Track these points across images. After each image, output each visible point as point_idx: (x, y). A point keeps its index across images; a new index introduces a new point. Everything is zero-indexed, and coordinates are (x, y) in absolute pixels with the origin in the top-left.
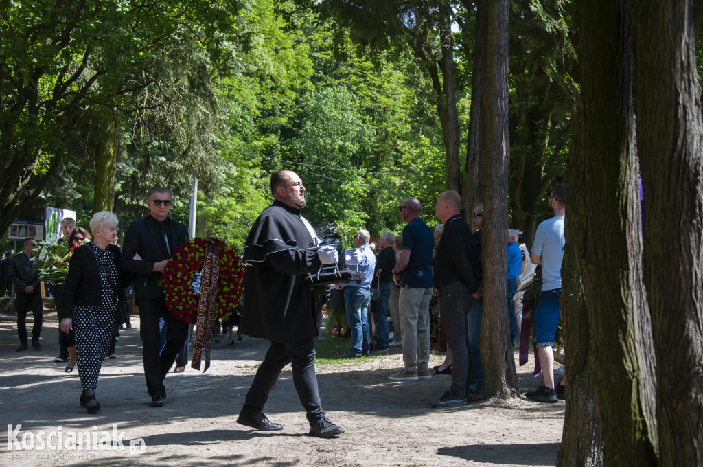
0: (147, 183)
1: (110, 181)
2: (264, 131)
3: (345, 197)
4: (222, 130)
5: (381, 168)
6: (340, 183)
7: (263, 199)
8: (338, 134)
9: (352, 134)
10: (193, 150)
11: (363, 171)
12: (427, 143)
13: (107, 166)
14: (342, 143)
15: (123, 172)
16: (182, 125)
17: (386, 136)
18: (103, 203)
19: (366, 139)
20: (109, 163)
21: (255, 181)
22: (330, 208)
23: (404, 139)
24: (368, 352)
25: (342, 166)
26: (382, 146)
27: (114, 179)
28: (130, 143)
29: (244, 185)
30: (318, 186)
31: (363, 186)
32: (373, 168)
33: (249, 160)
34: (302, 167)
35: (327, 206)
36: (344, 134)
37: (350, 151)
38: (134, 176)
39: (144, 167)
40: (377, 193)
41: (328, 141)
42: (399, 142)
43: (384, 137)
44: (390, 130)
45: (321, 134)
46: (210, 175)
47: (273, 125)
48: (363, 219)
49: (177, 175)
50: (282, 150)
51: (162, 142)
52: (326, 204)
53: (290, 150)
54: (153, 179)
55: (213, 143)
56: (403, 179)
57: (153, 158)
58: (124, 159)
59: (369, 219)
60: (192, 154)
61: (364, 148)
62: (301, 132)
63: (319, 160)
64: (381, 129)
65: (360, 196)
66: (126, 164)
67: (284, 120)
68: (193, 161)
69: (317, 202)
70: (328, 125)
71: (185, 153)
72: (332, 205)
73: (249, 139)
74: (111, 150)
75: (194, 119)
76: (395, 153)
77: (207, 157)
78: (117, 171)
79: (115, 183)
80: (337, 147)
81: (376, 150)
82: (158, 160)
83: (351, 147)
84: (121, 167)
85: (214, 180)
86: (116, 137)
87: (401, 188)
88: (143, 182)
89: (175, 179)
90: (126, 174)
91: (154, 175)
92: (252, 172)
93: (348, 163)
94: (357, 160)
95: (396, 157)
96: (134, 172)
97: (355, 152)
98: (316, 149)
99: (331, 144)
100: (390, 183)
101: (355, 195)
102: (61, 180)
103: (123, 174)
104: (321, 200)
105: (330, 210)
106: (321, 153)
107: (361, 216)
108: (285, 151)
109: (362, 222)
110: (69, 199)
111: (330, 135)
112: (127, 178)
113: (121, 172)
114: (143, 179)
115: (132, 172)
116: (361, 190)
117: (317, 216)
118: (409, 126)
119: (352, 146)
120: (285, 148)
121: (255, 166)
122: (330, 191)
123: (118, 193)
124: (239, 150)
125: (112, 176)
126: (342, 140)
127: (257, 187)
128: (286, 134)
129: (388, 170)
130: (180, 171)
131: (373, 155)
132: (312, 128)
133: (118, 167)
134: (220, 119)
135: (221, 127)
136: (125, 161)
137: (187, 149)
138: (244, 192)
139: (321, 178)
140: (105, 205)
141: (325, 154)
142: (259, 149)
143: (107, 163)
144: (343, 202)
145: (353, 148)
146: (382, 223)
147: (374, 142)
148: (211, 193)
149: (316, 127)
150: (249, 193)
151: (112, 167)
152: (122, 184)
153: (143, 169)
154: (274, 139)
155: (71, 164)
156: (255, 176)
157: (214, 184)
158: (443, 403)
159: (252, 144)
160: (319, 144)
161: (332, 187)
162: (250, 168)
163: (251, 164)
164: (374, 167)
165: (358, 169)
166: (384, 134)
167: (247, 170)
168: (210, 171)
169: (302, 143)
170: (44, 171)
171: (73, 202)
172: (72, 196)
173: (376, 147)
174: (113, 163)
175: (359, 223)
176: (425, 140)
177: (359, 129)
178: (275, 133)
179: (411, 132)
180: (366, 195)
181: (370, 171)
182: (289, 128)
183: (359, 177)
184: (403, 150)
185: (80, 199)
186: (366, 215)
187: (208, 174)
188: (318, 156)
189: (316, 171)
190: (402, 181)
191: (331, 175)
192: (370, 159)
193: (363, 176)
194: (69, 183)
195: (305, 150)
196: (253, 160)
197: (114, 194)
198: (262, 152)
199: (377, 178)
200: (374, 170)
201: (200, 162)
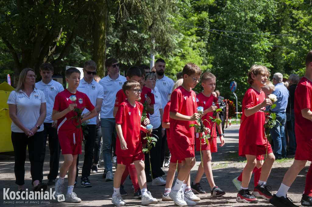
0: (126, 49)
1: (103, 48)
2: (198, 10)
3: (255, 53)
4: (174, 11)
5: (281, 31)
6: (251, 44)
7: (199, 56)
8: (249, 9)
9: (260, 8)
10: (156, 25)
11: (268, 34)
13: (101, 38)
14: (253, 15)
15: (111, 42)
16: (148, 8)
17: (285, 8)
18: (99, 62)
19: (270, 11)
20: (102, 36)
21: (193, 44)
22: (245, 61)
23: (298, 9)
25: (253, 32)
26: (282, 16)
27: (105, 47)
28: (114, 22)
29: (186, 47)
30: (236, 46)
31: (267, 45)
32: (275, 32)
33: (188, 30)
34: (224, 33)
35: (243, 60)
36: (254, 9)
37: (258, 20)
38: (117, 44)
39: (123, 38)
40: (278, 49)
41: (243, 14)
42: (294, 12)
43: (283, 9)
44: (287, 3)
45: (238, 10)
46: (167, 41)
47: (204, 5)
49: (145, 42)
50: (210, 22)
51: (134, 21)
52: (242, 58)
53: (216, 22)
54: (129, 46)
55: (168, 20)
56: (297, 38)
57: (129, 32)
58: (111, 33)
59: (272, 68)
60: (155, 28)
61: (269, 18)
62: (224, 8)
63: (236, 28)
64: (281, 3)
65: (266, 52)
66: (112, 36)
67: (212, 1)
68: (156, 33)
69: (236, 58)
70: (243, 3)
71: (151, 27)
72: (246, 59)
73: (188, 16)
74: (103, 27)
75: (157, 4)
76: (291, 20)
77: (165, 29)
78: (107, 41)
79: (106, 49)
80: (249, 18)
81: (277, 18)
82: (132, 32)
83: (259, 18)
84: (109, 38)
85: (170, 45)
86: (106, 19)
87: (297, 44)
88: (123, 48)
89: (144, 45)
90: (113, 43)
91: (130, 43)
92: (190, 38)
93: (256, 29)
94: (263, 27)
95: (292, 23)
96: (118, 41)
97: (262, 21)
98: (234, 20)
99: (245, 17)
100: (287, 42)
101: (262, 51)
102: (73, 48)
103: (110, 43)
104: (238, 56)
105: (245, 63)
106: (238, 23)
107: (267, 66)
108: (212, 23)
110: (78, 61)
111: (244, 10)
112: (113, 45)
113: (109, 41)
114: (123, 46)
115: (116, 41)
116: (266, 48)
117: (235, 67)
120: (212, 20)
121: (192, 34)
122: (244, 49)
124: (181, 24)
125: (104, 44)
126: (252, 13)
127: (194, 49)
128: (212, 10)
129: (286, 32)
130: (147, 39)
131: (275, 22)
132: (231, 6)
133: (108, 38)
134: (173, 3)
135: (174, 8)
136: (111, 34)
137: (152, 25)
138: (186, 52)
139: (238, 40)
140: (100, 63)
141: (240, 23)
142: (195, 23)
143: (100, 36)
144: (254, 57)
145: (261, 18)
146: (282, 70)
147: (276, 13)
148: (168, 54)
149: (234, 5)
150: (188, 53)
151: (104, 39)
152: (110, 50)
153: (123, 39)
154: (205, 15)
155: (78, 37)
156: (193, 41)
157: (170, 47)
159: (190, 19)
160: (237, 17)
161: (245, 46)
162: (189, 35)
163: (190, 33)
164: (276, 31)
165: (264, 33)
166: (283, 7)
167: (187, 37)
168: (167, 38)
169: (225, 17)
170: (64, 42)
171: (80, 62)
172: (80, 59)
173: (277, 16)
174: (104, 36)
177: (265, 4)
178: (205, 11)
179: (303, 3)
180: (270, 51)
181: (274, 34)
182: (215, 6)
183: (264, 39)
184: (297, 17)
185: (84, 60)
186: (271, 65)
187: (166, 40)
188: (236, 25)
189: (234, 35)
190: (297, 40)
191: (245, 38)
192: (273, 25)
193: (268, 38)
194: (78, 50)
195: (227, 22)
196: (191, 30)
197: (105, 56)
198: (196, 24)
199: (278, 39)
200: (275, 33)
201: (160, 33)
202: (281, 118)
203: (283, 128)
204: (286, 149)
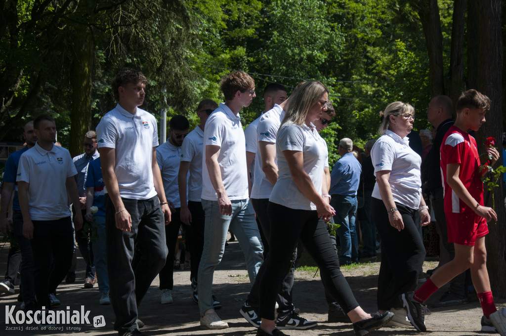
1: (87, 100)
2: (231, 43)
4: (195, 45)
5: (351, 76)
8: (306, 43)
9: (321, 43)
10: (168, 66)
11: (333, 80)
12: (403, 48)
13: (84, 85)
14: (310, 52)
15: (99, 91)
16: (155, 41)
17: (356, 43)
18: (81, 122)
19: (335, 47)
20: (85, 82)
23: (374, 45)
24: (357, 259)
26: (352, 54)
27: (90, 98)
28: (104, 61)
31: (333, 96)
32: (342, 76)
33: (216, 73)
34: (270, 78)
36: (312, 43)
37: (319, 60)
38: (108, 94)
40: (347, 102)
41: (297, 51)
42: (369, 49)
43: (353, 44)
44: (359, 36)
45: (289, 44)
46: (185, 90)
47: (239, 37)
48: (333, 129)
49: (151, 92)
50: (249, 62)
51: (135, 59)
53: (258, 61)
55: (186, 58)
56: (374, 87)
58: (99, 77)
59: (340, 129)
60: (167, 70)
61: (334, 57)
62: (269, 42)
63: (287, 71)
64: (350, 36)
66: (101, 83)
67: (250, 31)
68: (167, 77)
70: (296, 35)
71: (159, 70)
73: (216, 53)
74: (87, 69)
75: (168, 35)
76: (365, 60)
77: (181, 73)
78: (92, 89)
79: (91, 102)
80: (305, 57)
81: (345, 58)
83: (319, 56)
84: (96, 85)
85: (189, 95)
86: (91, 56)
87: (374, 96)
89: (150, 96)
90: (102, 92)
93: (316, 73)
94: (326, 69)
95: (367, 64)
97: (324, 61)
98: (283, 58)
99: (299, 54)
100: (361, 92)
102: (40, 100)
103: (98, 93)
106: (290, 64)
107: (332, 126)
108: (252, 62)
109: (333, 132)
111: (298, 45)
112: (102, 96)
113: (96, 90)
115: (107, 90)
118: (379, 32)
119: (321, 55)
120: (251, 59)
123: (95, 111)
124: (206, 64)
125: (89, 95)
126: (310, 50)
128: (252, 45)
129: (359, 78)
130: (154, 87)
131: (343, 64)
132: (279, 38)
133: (94, 86)
134: (193, 34)
135: (194, 42)
136: (100, 79)
137: (161, 66)
140: (83, 123)
141: (293, 64)
142: (227, 63)
143: (83, 82)
145: (322, 57)
146: (354, 133)
147: (343, 50)
148: (186, 108)
149: (284, 37)
151: (88, 86)
152: (97, 102)
154: (241, 51)
155: (48, 84)
157: (189, 99)
158: (442, 303)
159: (220, 57)
160: (288, 55)
163: (219, 78)
164: (344, 75)
165: (328, 78)
166: (353, 41)
168: (185, 86)
169: (270, 54)
170: (25, 92)
173: (346, 55)
174: (88, 82)
175: (330, 133)
176: (401, 44)
177: (327, 37)
178: (242, 45)
179: (381, 37)
181: (341, 80)
182: (256, 39)
184: (373, 57)
185: (58, 118)
186: (337, 125)
187: (183, 89)
188: (286, 67)
190: (374, 89)
192: (339, 67)
193: (333, 86)
194: (47, 103)
195: (273, 61)
196: (220, 73)
197: (91, 112)
198: (229, 65)
199: (348, 87)
200: (344, 79)
201: (174, 78)
202: (350, 204)
203: (354, 218)
204: (357, 249)
